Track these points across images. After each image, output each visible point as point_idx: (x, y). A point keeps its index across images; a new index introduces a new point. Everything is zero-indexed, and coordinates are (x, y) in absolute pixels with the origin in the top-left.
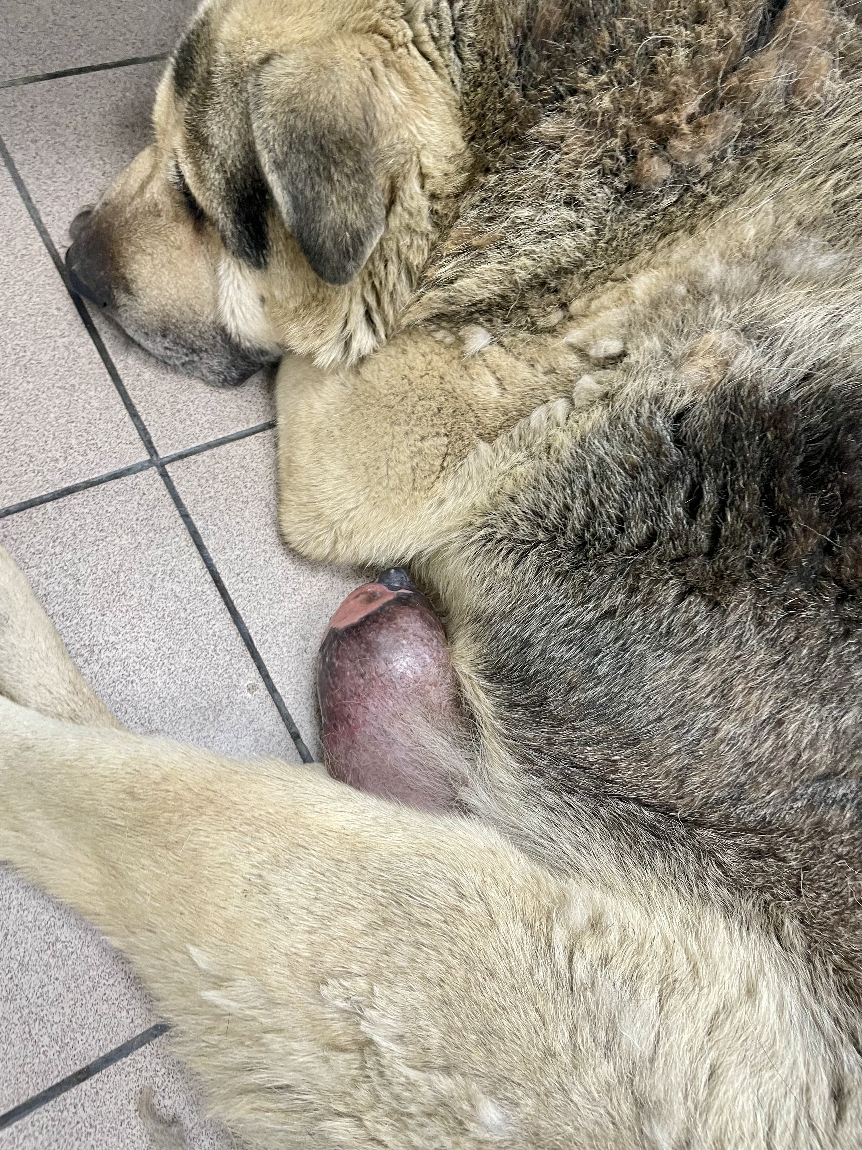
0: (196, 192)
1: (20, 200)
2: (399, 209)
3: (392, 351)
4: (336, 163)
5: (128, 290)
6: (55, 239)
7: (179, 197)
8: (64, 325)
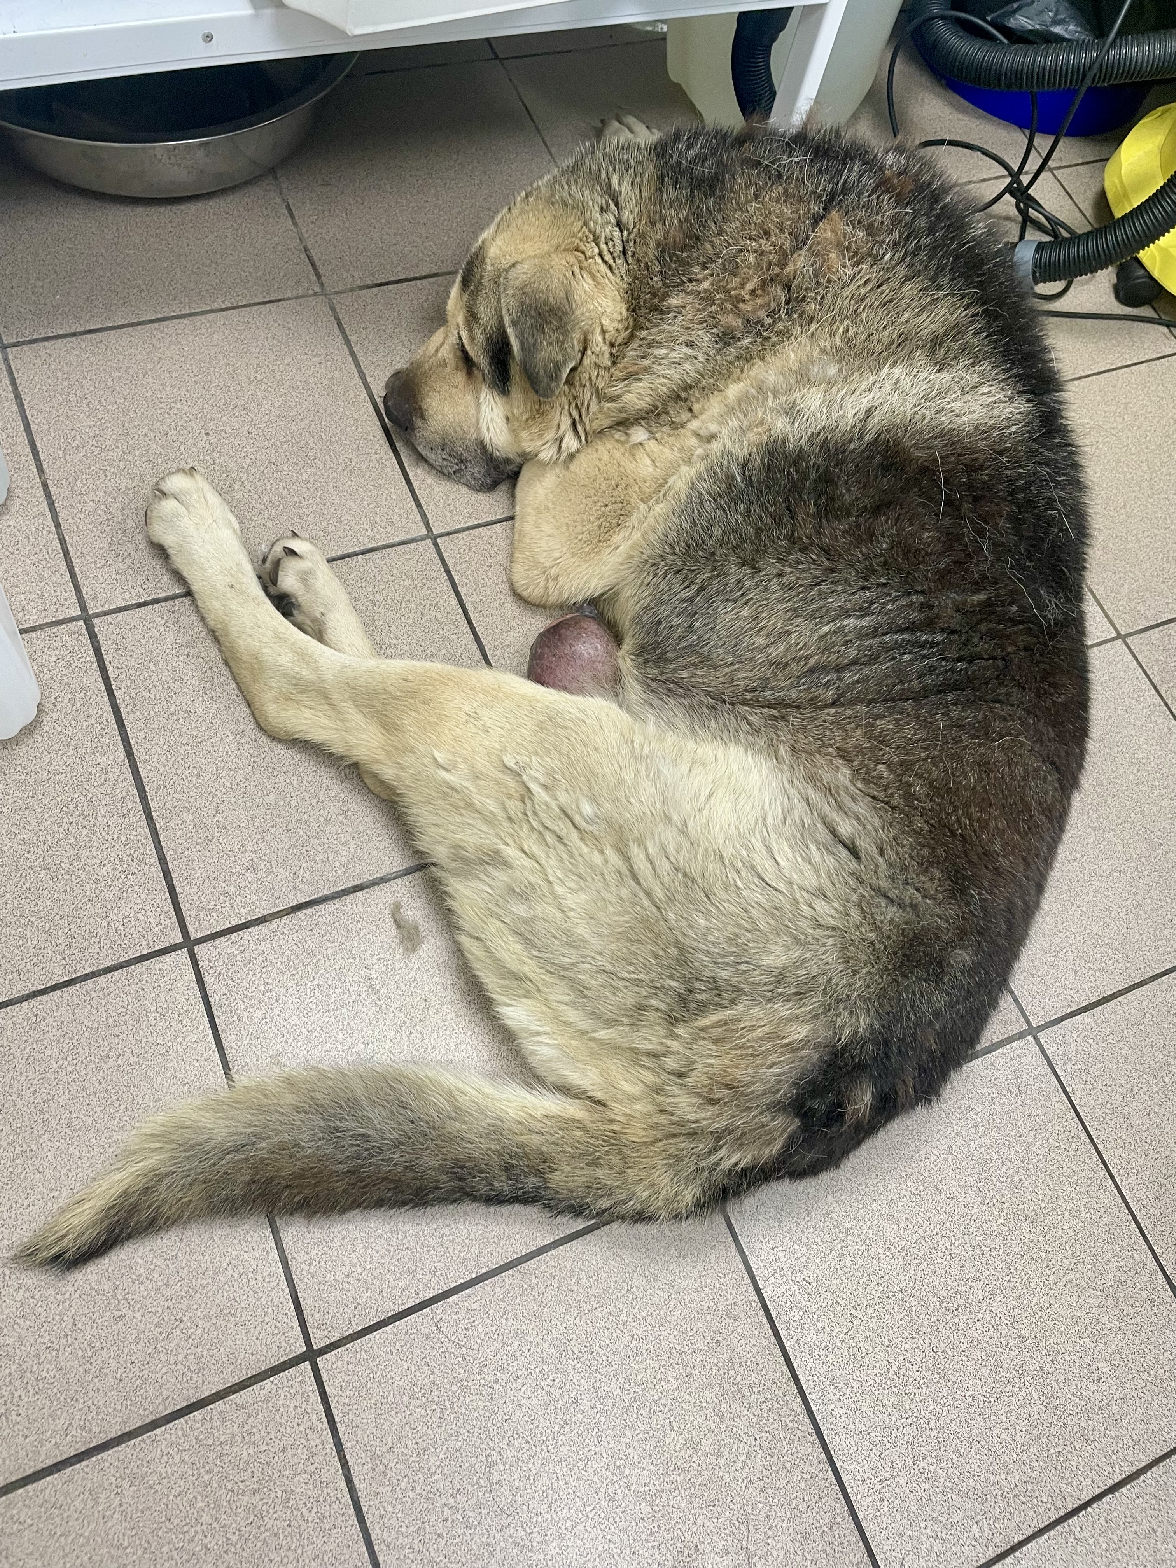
0: (468, 347)
1: (353, 367)
2: (589, 352)
3: (590, 450)
4: (547, 323)
5: (422, 417)
6: (375, 392)
7: (459, 354)
8: (377, 447)
